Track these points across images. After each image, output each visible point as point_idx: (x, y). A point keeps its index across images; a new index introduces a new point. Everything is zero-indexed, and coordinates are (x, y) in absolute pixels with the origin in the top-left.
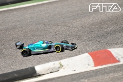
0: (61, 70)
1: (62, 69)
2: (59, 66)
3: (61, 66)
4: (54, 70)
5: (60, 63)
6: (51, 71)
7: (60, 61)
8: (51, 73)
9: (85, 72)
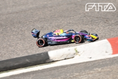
0: (76, 57)
1: (78, 56)
2: (75, 52)
3: (77, 52)
4: (69, 57)
5: (75, 49)
6: (65, 57)
7: (75, 47)
8: (65, 59)
9: (101, 60)
